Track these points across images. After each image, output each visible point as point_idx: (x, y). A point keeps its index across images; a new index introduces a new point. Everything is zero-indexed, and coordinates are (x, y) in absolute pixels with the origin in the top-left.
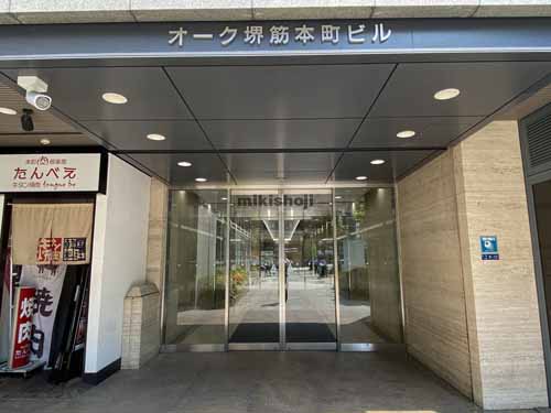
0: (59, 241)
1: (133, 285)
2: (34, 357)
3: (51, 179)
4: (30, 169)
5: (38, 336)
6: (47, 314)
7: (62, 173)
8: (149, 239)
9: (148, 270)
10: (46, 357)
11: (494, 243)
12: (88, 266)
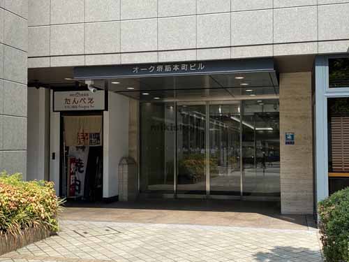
0: (87, 134)
1: (123, 158)
2: (77, 193)
3: (82, 104)
4: (72, 99)
5: (78, 183)
6: (82, 172)
7: (87, 101)
8: (129, 132)
9: (130, 151)
10: (82, 193)
11: (292, 136)
12: (101, 148)
